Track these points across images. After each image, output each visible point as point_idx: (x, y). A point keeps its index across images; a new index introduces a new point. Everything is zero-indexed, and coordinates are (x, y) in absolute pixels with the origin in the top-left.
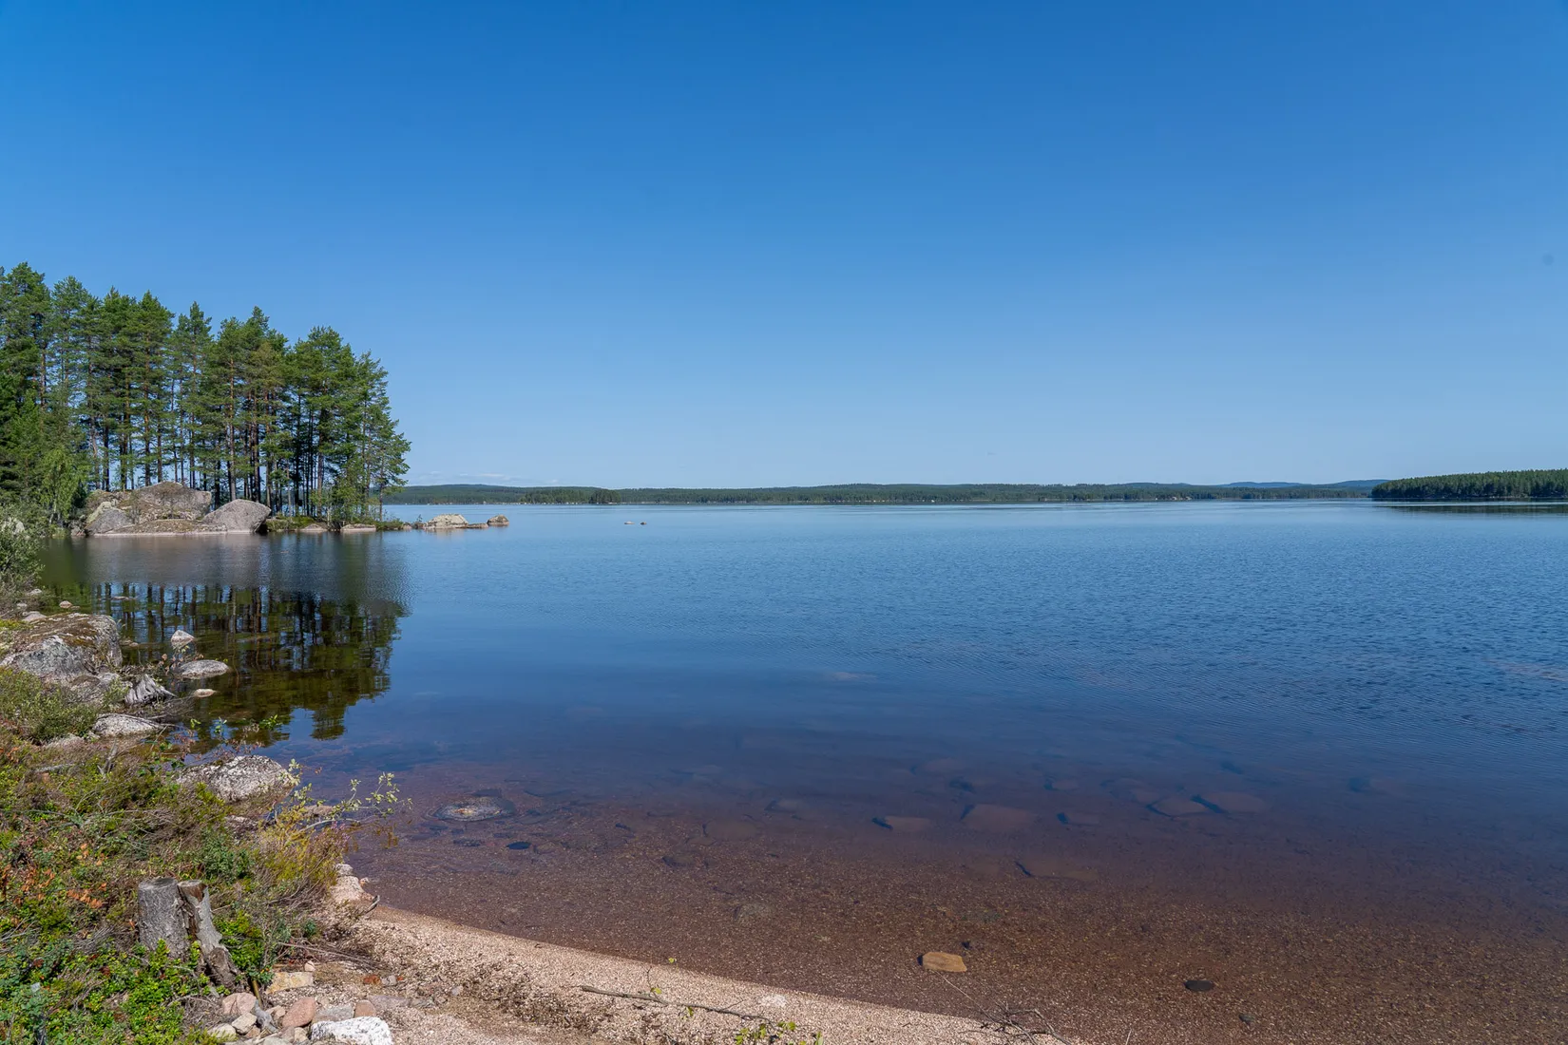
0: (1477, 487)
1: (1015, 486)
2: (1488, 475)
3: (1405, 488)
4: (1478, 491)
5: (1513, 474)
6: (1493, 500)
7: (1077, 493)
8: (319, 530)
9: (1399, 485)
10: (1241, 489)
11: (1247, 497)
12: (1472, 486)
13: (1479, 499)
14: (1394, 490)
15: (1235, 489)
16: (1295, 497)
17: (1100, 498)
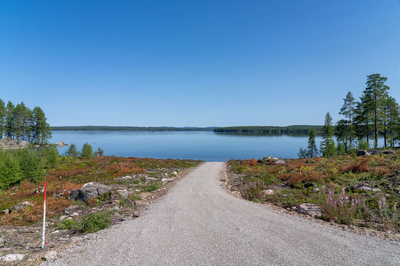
8: (38, 146)
9: (219, 129)
10: (186, 129)
11: (188, 130)
12: (232, 129)
13: (233, 132)
14: (218, 130)
15: (185, 129)
16: (198, 131)
17: (155, 130)
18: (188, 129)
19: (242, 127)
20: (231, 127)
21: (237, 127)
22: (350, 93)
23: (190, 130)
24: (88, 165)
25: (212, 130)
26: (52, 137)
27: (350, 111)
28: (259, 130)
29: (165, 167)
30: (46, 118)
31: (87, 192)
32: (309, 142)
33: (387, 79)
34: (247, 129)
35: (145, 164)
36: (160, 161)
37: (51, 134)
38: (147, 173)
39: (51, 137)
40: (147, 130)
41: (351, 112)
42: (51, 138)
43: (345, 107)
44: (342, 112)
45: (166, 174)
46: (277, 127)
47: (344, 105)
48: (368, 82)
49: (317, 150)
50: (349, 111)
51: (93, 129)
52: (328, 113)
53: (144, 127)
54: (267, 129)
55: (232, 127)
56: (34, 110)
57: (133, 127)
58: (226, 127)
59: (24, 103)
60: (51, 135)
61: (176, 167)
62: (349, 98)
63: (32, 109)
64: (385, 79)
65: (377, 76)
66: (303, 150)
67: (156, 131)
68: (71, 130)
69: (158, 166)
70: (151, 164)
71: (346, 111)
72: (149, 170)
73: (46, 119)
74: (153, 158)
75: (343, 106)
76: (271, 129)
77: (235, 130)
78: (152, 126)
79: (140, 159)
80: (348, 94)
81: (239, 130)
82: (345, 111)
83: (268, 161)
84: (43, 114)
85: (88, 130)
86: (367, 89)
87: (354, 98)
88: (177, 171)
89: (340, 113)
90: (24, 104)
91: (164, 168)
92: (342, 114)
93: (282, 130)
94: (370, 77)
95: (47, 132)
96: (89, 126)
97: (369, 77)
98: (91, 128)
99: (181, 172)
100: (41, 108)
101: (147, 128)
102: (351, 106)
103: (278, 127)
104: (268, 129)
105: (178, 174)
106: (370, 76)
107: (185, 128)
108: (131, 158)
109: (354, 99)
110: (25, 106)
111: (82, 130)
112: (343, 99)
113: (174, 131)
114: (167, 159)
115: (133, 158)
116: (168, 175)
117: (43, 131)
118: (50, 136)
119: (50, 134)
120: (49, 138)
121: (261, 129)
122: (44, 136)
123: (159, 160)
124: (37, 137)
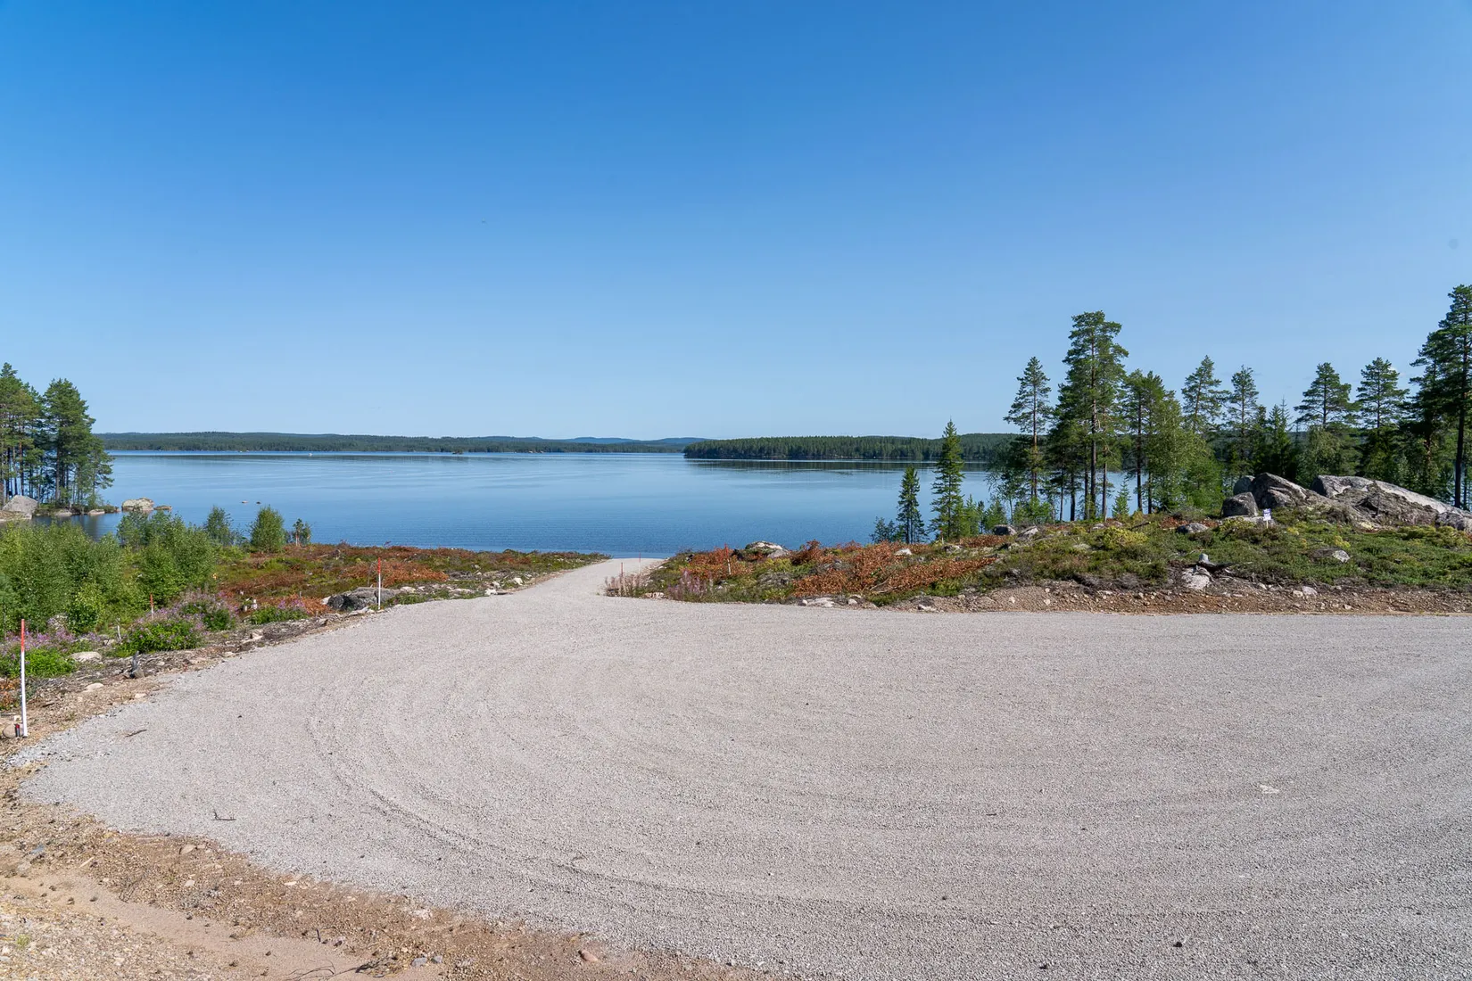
0: (754, 449)
1: (382, 438)
2: (761, 439)
3: (707, 449)
4: (755, 452)
5: (777, 439)
6: (764, 459)
7: (443, 445)
8: (68, 514)
9: (703, 446)
10: (584, 445)
11: (590, 451)
12: (751, 447)
13: (756, 457)
14: (700, 451)
15: (580, 444)
16: (627, 452)
17: (465, 451)
18: (589, 444)
19: (786, 440)
20: (746, 440)
21: (767, 439)
22: (1034, 362)
23: (597, 449)
24: (292, 567)
25: (679, 451)
26: (112, 481)
27: (1034, 412)
28: (845, 451)
29: (495, 570)
30: (91, 417)
31: (359, 597)
32: (901, 503)
33: (1119, 326)
34: (804, 447)
35: (443, 564)
36: (482, 556)
37: (110, 472)
38: (451, 582)
39: (110, 483)
40: (436, 450)
41: (1039, 416)
42: (111, 486)
43: (1022, 401)
44: (1013, 416)
45: (496, 583)
46: (910, 441)
47: (1018, 396)
48: (1074, 334)
49: (923, 525)
50: (1030, 413)
51: (223, 445)
52: (951, 423)
53: (425, 438)
54: (876, 448)
55: (752, 440)
56: (49, 392)
57: (382, 439)
58: (728, 441)
59: (13, 369)
60: (108, 476)
61: (522, 570)
62: (1033, 376)
63: (42, 389)
64: (1115, 327)
65: (1098, 318)
66: (886, 526)
67: (470, 451)
68: (137, 449)
69: (476, 566)
70: (457, 562)
71: (1024, 411)
72: (454, 576)
73: (93, 421)
74: (462, 550)
75: (1016, 399)
76: (890, 447)
77: (761, 450)
78: (454, 435)
79: (424, 551)
80: (1029, 364)
81: (774, 451)
82: (1023, 414)
83: (756, 553)
84: (81, 406)
85: (206, 449)
86: (1070, 353)
87: (1046, 375)
88: (522, 577)
89: (1007, 419)
90: (15, 372)
91: (492, 572)
92: (1012, 422)
93: (928, 452)
94: (1080, 319)
95: (96, 465)
96: (206, 434)
97: (1076, 320)
98: (215, 441)
99: (533, 579)
100: (73, 386)
101: (436, 440)
102: (1038, 397)
103: (914, 439)
104: (877, 446)
105: (523, 583)
106: (1080, 317)
107: (580, 442)
108: (400, 549)
109: (1046, 379)
110: (17, 376)
111: (181, 449)
112: (1018, 378)
113: (539, 452)
114: (504, 552)
115: (405, 550)
116: (501, 584)
117: (81, 464)
118: (105, 478)
119: (105, 472)
120: (104, 487)
121: (855, 446)
122: (83, 481)
123: (480, 553)
124: (62, 484)
